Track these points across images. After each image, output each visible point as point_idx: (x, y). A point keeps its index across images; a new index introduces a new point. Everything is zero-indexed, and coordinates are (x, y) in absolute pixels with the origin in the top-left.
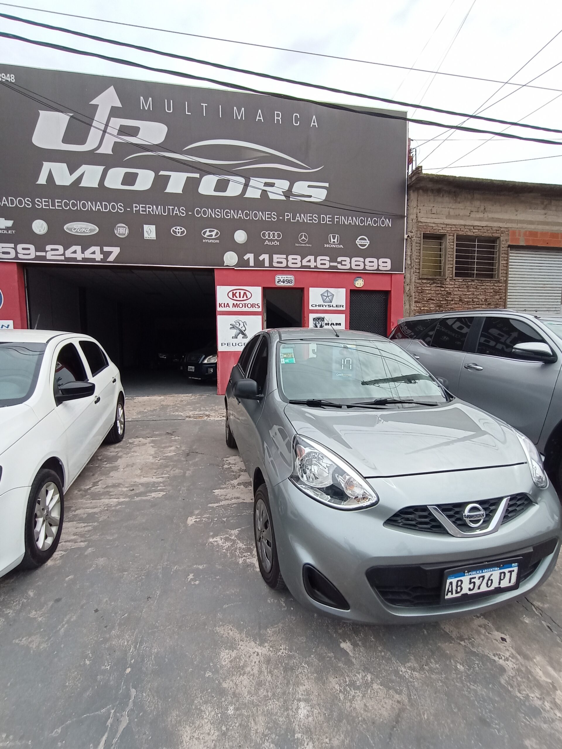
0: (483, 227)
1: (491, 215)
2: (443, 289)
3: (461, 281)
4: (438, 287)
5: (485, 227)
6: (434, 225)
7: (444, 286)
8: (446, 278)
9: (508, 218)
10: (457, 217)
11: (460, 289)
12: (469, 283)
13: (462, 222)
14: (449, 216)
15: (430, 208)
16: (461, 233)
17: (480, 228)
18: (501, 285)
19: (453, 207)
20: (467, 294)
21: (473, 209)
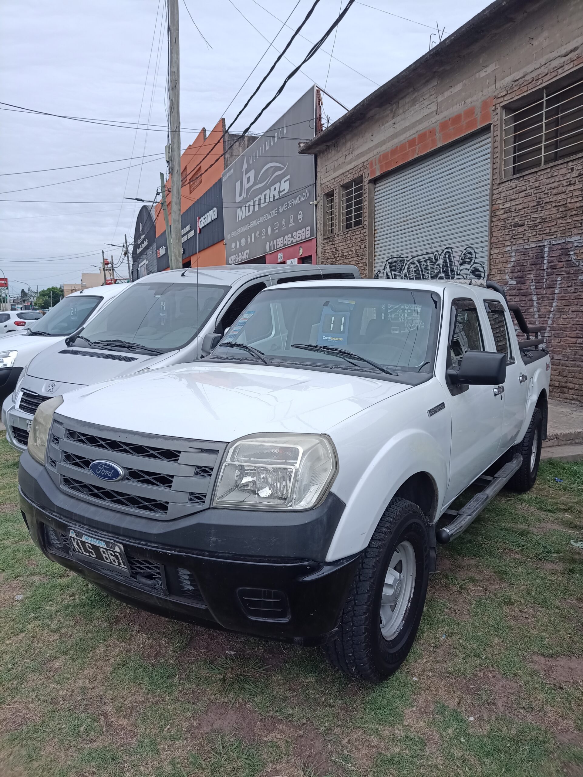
0: (353, 169)
1: (356, 153)
2: (333, 246)
3: (342, 234)
4: (331, 245)
5: (354, 167)
6: (328, 183)
7: (334, 243)
8: (334, 234)
9: (367, 148)
10: (339, 167)
11: (342, 244)
12: (346, 236)
13: (341, 171)
14: (335, 170)
15: (326, 168)
16: (342, 183)
17: (351, 171)
18: (365, 230)
19: (336, 159)
20: (346, 247)
21: (346, 153)
